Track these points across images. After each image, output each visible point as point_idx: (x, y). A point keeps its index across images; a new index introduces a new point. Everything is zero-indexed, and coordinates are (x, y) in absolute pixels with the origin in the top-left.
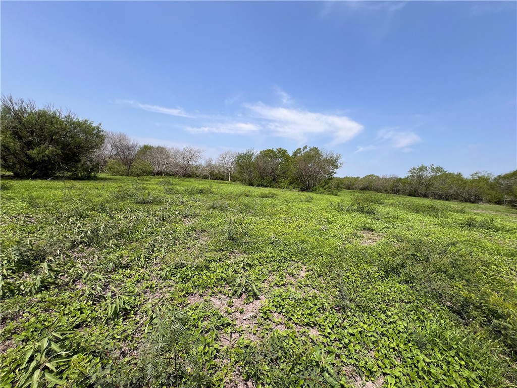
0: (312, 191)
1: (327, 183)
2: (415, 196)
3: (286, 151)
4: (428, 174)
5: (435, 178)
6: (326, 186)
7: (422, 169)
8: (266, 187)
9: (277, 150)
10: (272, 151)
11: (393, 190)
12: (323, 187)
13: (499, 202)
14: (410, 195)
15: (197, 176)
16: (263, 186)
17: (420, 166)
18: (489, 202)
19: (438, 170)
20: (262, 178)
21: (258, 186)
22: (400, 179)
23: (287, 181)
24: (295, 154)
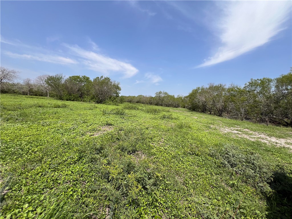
0: (104, 103)
1: (115, 99)
2: (158, 105)
3: (89, 78)
4: (162, 95)
5: (165, 97)
6: (114, 101)
7: (160, 93)
8: (73, 101)
9: (82, 77)
10: (78, 77)
11: (149, 103)
12: (112, 101)
13: (184, 107)
14: (156, 105)
15: (15, 93)
16: (70, 100)
17: (159, 91)
18: (181, 107)
19: (166, 93)
20: (70, 95)
21: (67, 100)
22: (152, 97)
23: (89, 98)
24: (95, 80)
